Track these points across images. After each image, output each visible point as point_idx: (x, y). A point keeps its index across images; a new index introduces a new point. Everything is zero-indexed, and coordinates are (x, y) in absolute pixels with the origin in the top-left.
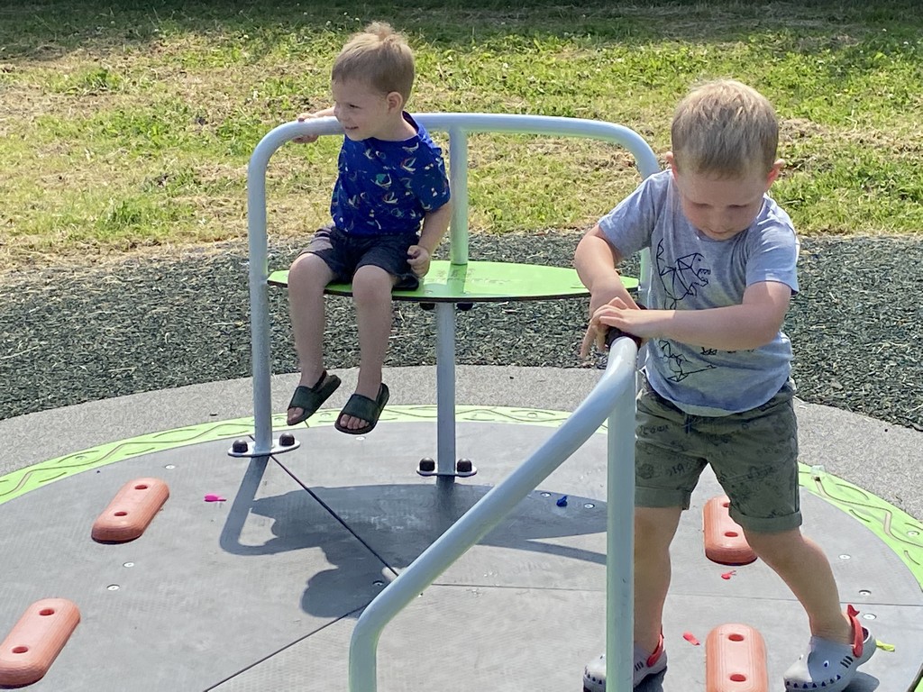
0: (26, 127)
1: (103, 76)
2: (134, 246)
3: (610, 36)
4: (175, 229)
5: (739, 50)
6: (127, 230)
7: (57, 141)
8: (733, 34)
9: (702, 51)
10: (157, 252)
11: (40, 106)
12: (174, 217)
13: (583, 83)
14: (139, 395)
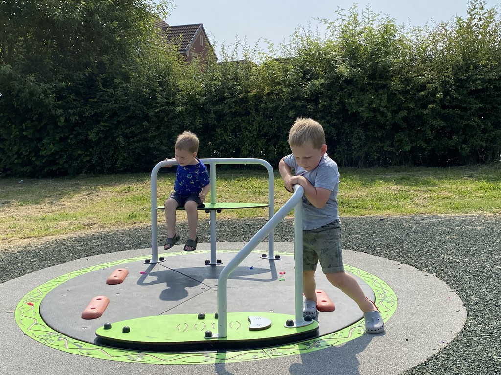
0: (106, 200)
1: (129, 188)
2: (135, 223)
4: (147, 219)
6: (133, 219)
7: (115, 203)
10: (141, 224)
11: (111, 195)
12: (147, 216)
13: (263, 186)
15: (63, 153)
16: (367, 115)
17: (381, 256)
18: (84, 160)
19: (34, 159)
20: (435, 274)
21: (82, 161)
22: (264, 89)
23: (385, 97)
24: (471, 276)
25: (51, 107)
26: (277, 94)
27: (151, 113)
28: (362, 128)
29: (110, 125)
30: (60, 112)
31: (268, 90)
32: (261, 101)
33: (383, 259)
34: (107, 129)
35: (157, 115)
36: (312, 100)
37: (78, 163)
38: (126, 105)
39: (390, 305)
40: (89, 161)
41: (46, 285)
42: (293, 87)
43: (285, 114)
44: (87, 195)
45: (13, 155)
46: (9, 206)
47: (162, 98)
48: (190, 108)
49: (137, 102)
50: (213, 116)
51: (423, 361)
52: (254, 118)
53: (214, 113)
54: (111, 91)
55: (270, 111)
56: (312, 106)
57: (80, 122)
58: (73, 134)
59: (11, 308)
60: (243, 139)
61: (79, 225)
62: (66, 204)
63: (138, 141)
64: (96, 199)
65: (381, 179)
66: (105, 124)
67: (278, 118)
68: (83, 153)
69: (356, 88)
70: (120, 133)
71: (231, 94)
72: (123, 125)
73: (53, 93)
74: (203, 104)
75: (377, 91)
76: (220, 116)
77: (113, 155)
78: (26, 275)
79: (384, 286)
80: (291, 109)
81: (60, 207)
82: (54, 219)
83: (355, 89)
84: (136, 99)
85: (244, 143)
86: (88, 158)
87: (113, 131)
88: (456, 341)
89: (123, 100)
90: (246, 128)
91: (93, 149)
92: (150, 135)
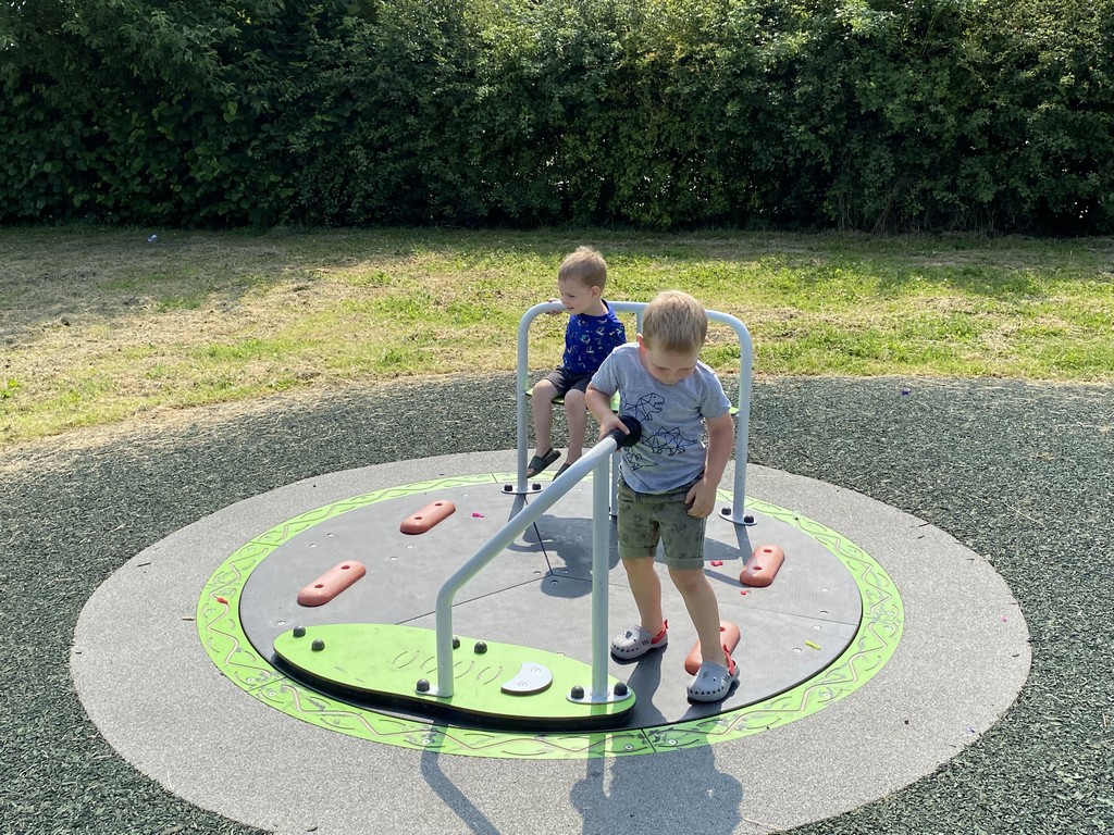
0: (336, 306)
1: (381, 276)
2: (397, 375)
3: (679, 257)
4: (421, 366)
5: (755, 266)
6: (394, 366)
7: (354, 314)
8: (751, 257)
9: (732, 266)
10: (410, 380)
11: (345, 293)
12: (421, 359)
14: (399, 463)
15: (236, 179)
16: (901, 120)
17: (889, 501)
18: (283, 196)
19: (178, 189)
20: (988, 557)
21: (277, 197)
22: (672, 48)
23: (944, 76)
24: (1059, 567)
25: (210, 78)
26: (703, 61)
27: (424, 99)
28: (888, 145)
29: (334, 120)
30: (229, 88)
31: (682, 50)
32: (665, 76)
33: (891, 511)
34: (330, 128)
35: (436, 103)
36: (779, 77)
37: (271, 203)
38: (371, 77)
39: (889, 631)
40: (293, 198)
41: (245, 553)
42: (739, 46)
43: (717, 107)
44: (296, 290)
45: (133, 177)
46: (138, 313)
47: (446, 64)
48: (507, 89)
49: (392, 69)
50: (560, 108)
51: (927, 773)
52: (649, 115)
53: (563, 100)
54: (335, 43)
55: (685, 101)
56: (779, 91)
57: (273, 112)
58: (255, 138)
59: (188, 609)
60: (622, 160)
61: (287, 376)
62: (255, 313)
63: (396, 159)
64: (315, 301)
65: (919, 273)
66: (324, 117)
67: (701, 117)
68: (280, 178)
69: (882, 52)
70: (358, 139)
71: (599, 58)
72: (363, 120)
73: (213, 46)
74: (536, 80)
75: (927, 61)
76: (573, 108)
77: (342, 188)
78: (203, 519)
79: (883, 582)
80: (732, 96)
81: (242, 320)
82: (236, 356)
83: (878, 57)
84: (391, 65)
85: (625, 169)
86: (290, 192)
87: (343, 134)
88: (997, 730)
89: (363, 66)
90: (630, 138)
91: (301, 173)
92: (421, 144)
